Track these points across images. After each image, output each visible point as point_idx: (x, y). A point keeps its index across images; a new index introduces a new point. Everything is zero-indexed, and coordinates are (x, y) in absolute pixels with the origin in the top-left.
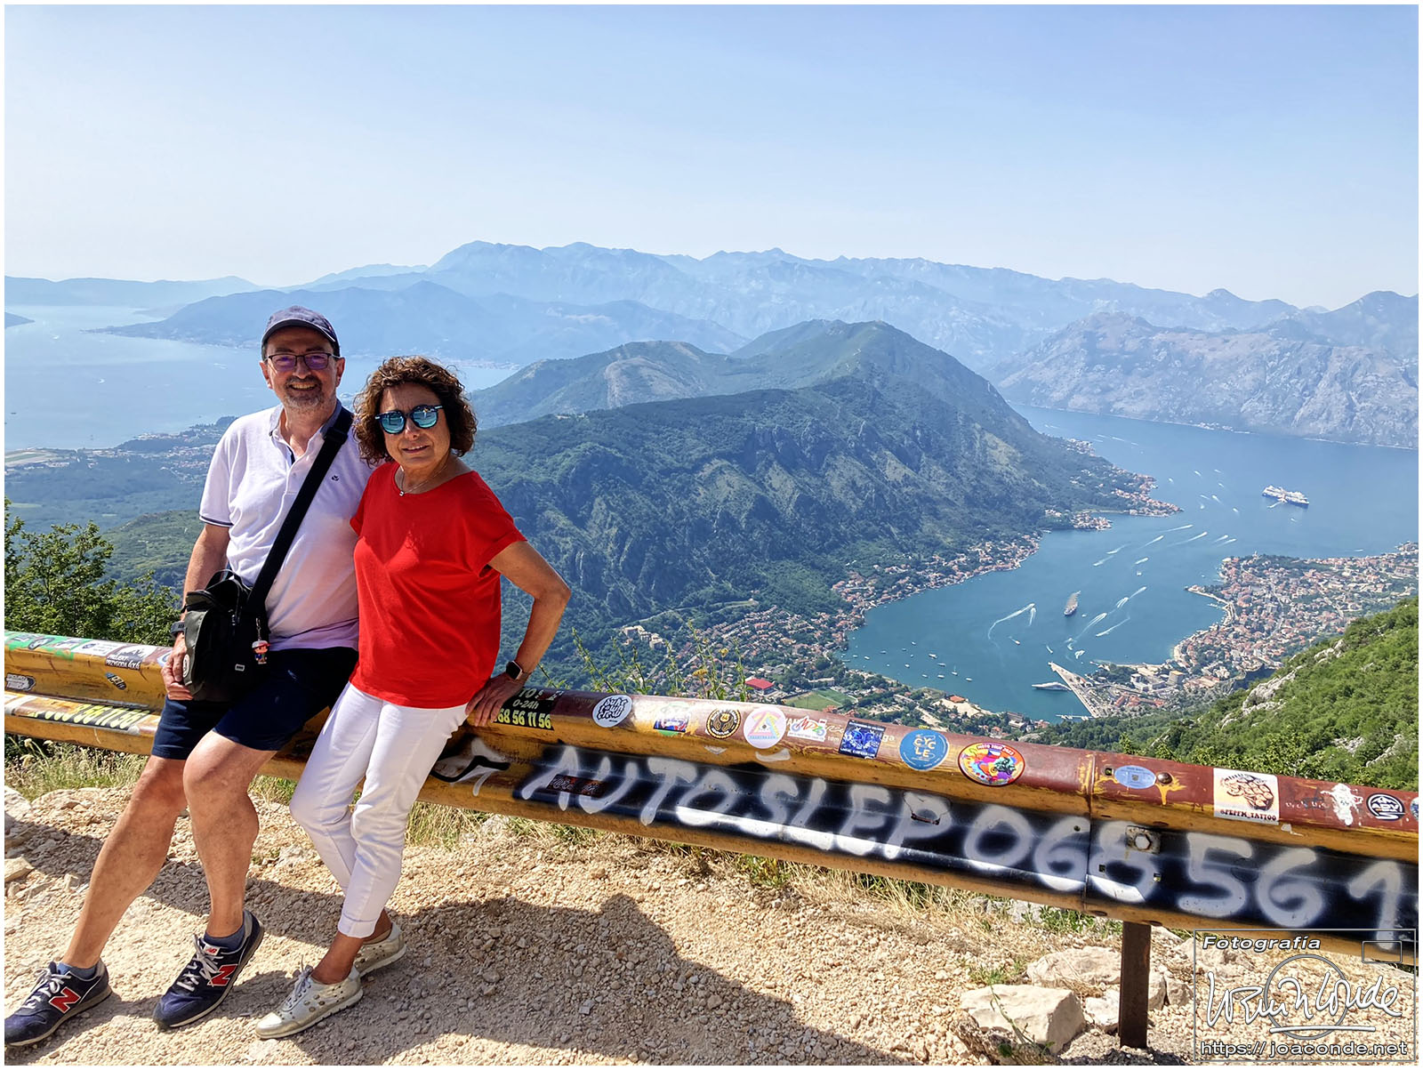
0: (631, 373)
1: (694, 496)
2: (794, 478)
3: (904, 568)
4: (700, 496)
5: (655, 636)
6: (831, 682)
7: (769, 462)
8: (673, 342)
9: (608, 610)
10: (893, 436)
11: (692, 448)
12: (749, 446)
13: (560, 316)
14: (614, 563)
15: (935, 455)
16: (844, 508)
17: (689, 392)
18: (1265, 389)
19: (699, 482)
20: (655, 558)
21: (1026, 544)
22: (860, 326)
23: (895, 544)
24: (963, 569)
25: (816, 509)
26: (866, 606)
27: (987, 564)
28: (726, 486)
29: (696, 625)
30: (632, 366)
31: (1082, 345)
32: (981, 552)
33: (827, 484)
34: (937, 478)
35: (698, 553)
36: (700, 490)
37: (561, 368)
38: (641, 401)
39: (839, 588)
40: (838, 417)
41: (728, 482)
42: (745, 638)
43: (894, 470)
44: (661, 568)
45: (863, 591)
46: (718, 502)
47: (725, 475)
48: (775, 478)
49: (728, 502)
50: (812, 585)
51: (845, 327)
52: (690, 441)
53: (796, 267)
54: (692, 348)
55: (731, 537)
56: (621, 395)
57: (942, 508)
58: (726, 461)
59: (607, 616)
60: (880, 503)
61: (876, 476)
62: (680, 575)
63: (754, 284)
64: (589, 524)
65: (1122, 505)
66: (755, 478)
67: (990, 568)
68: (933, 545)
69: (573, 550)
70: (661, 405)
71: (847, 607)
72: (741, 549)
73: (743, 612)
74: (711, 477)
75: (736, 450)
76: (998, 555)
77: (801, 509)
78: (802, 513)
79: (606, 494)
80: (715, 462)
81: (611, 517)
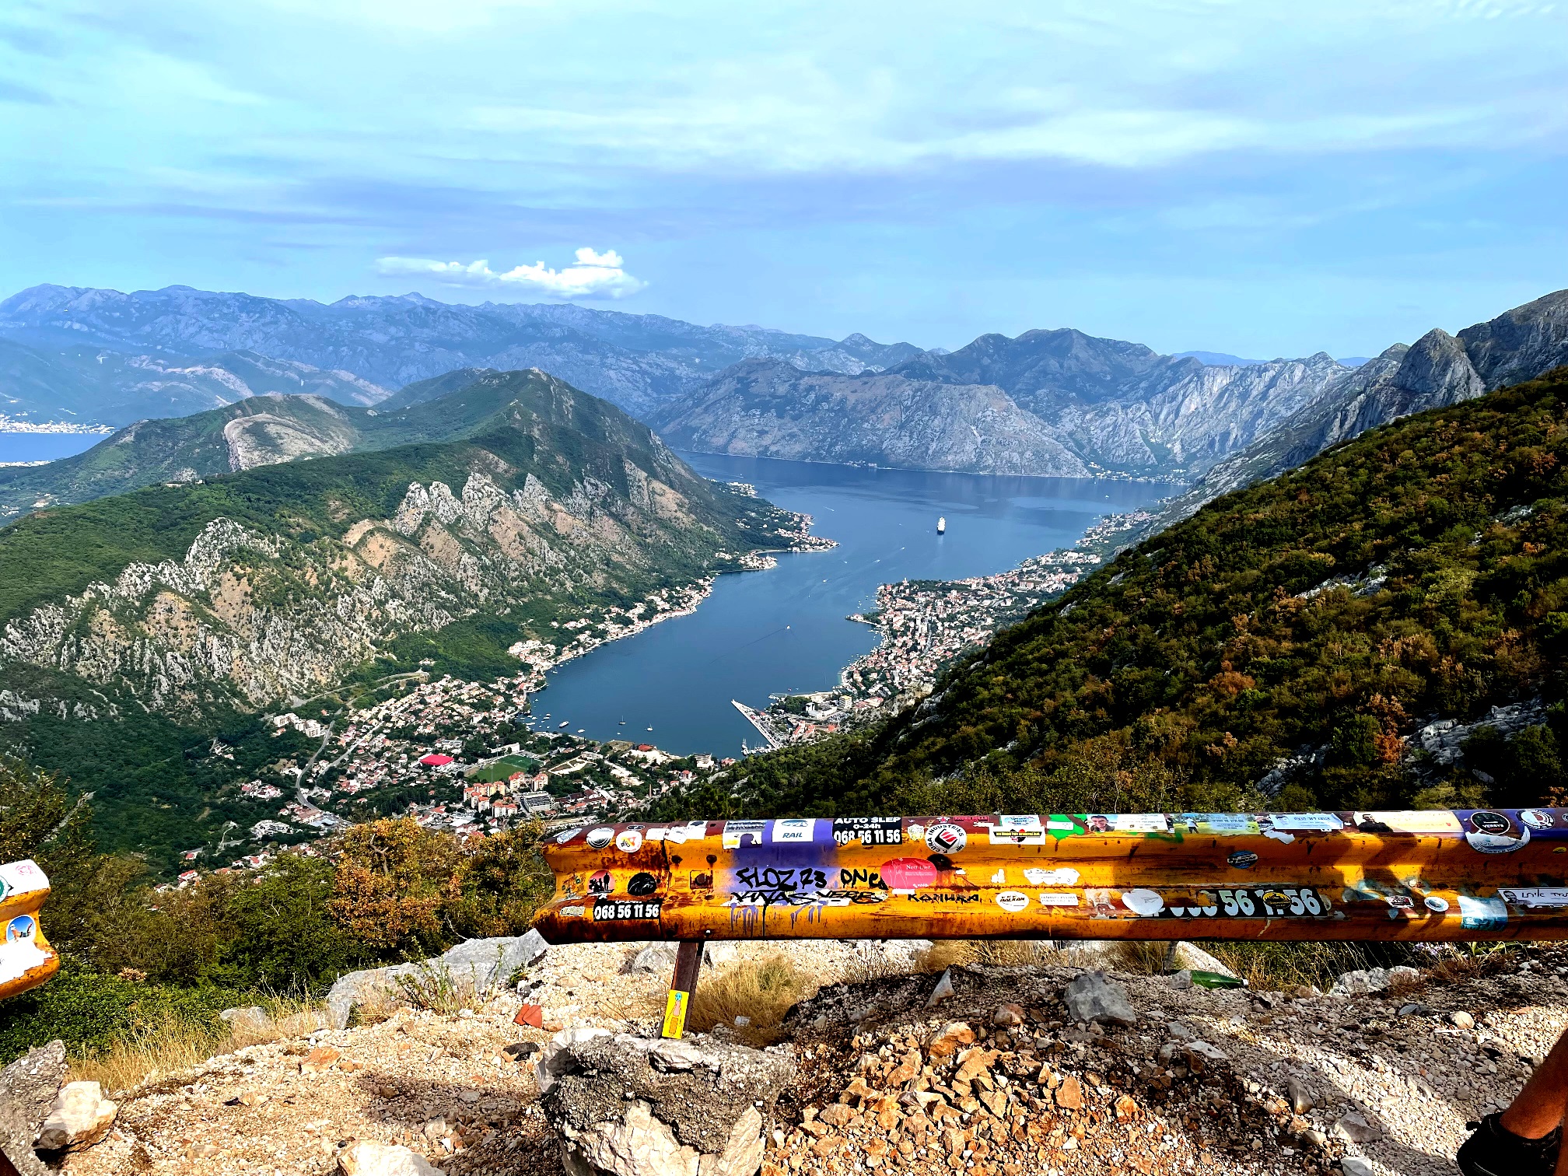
0: (257, 432)
1: (344, 564)
2: (457, 537)
3: (583, 622)
4: (351, 563)
5: (312, 723)
6: (515, 748)
7: (427, 521)
8: (303, 396)
9: (251, 699)
10: (560, 488)
11: (337, 511)
12: (404, 506)
13: (160, 369)
14: (254, 646)
15: (604, 505)
16: (514, 565)
17: (327, 449)
18: (902, 427)
19: (349, 549)
20: (304, 636)
21: (700, 588)
22: (515, 375)
23: (571, 598)
24: (641, 617)
25: (484, 568)
26: (547, 665)
27: (664, 611)
28: (381, 550)
29: (359, 706)
30: (256, 423)
31: (737, 391)
32: (657, 600)
33: (494, 540)
34: (608, 528)
35: (355, 626)
36: (350, 557)
37: (167, 429)
38: (271, 462)
39: (516, 649)
40: (499, 470)
41: (382, 546)
42: (416, 713)
43: (564, 523)
44: (312, 646)
45: (542, 650)
46: (373, 569)
47: (379, 538)
48: (437, 538)
49: (384, 568)
50: (487, 649)
51: (499, 376)
52: (334, 504)
53: (439, 312)
54: (327, 402)
55: (391, 605)
56: (245, 456)
57: (615, 558)
58: (378, 524)
59: (251, 706)
60: (552, 557)
61: (545, 529)
62: (335, 652)
63: (393, 330)
64: (218, 603)
65: (784, 543)
66: (414, 540)
67: (668, 615)
68: (610, 597)
69: (201, 635)
70: (296, 466)
71: (527, 668)
72: (404, 618)
73: (412, 685)
74: (362, 542)
75: (389, 510)
76: (675, 602)
77: (467, 570)
78: (470, 573)
79: (237, 569)
80: (366, 525)
81: (246, 594)
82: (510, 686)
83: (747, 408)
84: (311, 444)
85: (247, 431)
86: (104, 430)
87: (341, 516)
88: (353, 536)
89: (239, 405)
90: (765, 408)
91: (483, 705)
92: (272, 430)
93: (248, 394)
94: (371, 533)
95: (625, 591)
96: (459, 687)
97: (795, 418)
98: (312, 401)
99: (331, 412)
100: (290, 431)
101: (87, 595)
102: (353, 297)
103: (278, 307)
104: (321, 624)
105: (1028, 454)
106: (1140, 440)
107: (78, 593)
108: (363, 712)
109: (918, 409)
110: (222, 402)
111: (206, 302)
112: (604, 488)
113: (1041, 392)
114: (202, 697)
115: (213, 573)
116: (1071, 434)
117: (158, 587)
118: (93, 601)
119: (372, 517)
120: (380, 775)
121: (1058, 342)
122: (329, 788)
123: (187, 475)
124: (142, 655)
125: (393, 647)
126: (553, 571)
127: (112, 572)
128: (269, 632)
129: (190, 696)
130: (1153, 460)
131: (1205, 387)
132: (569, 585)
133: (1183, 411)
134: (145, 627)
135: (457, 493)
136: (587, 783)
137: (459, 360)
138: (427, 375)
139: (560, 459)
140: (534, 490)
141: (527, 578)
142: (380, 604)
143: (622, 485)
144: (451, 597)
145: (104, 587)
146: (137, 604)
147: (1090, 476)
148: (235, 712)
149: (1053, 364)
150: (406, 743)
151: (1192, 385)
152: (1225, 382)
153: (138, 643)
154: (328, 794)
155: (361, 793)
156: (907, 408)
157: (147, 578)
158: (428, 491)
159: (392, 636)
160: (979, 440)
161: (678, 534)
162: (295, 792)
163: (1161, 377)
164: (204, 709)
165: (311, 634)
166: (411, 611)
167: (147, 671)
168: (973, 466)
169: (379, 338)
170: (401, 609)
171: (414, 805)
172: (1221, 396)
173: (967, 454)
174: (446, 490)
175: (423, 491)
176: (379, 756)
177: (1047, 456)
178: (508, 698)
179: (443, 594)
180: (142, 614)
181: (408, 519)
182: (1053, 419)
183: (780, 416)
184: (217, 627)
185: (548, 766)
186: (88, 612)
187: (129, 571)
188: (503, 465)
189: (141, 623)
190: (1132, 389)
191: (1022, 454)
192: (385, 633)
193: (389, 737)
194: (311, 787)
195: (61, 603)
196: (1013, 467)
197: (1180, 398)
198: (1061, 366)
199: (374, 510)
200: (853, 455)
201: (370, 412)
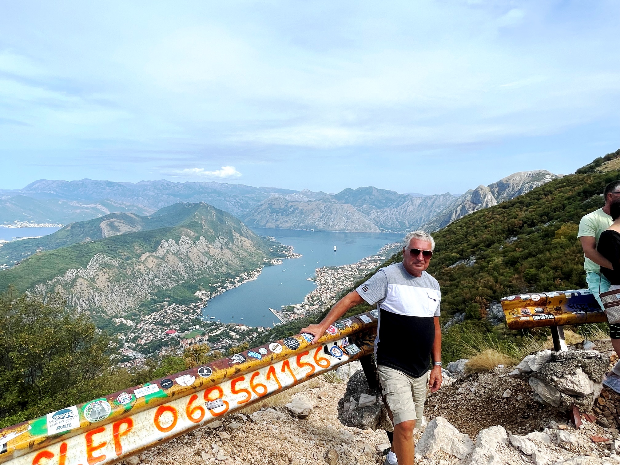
0: (111, 225)
1: (140, 267)
2: (177, 257)
3: (219, 284)
4: (142, 267)
5: (129, 321)
6: (197, 327)
7: (167, 252)
8: (127, 213)
9: (109, 313)
10: (211, 240)
11: (137, 250)
12: (160, 248)
13: (80, 205)
14: (109, 296)
15: (226, 245)
16: (196, 266)
17: (134, 230)
18: (321, 218)
19: (141, 262)
20: (126, 291)
21: (258, 272)
22: (196, 204)
23: (215, 276)
24: (238, 282)
25: (186, 267)
26: (207, 299)
27: (246, 279)
28: (152, 262)
29: (145, 315)
30: (111, 222)
31: (268, 207)
32: (244, 276)
33: (189, 258)
34: (227, 253)
35: (143, 288)
36: (142, 265)
37: (81, 225)
38: (116, 235)
39: (197, 294)
40: (191, 235)
41: (152, 261)
42: (164, 316)
43: (213, 251)
44: (129, 295)
45: (206, 294)
46: (149, 268)
47: (151, 258)
48: (171, 258)
49: (153, 268)
50: (188, 294)
51: (191, 205)
52: (136, 248)
53: (171, 185)
54: (135, 214)
55: (156, 280)
56: (107, 233)
57: (230, 262)
58: (151, 254)
59: (108, 316)
60: (209, 263)
61: (206, 254)
62: (137, 296)
63: (156, 191)
64: (98, 282)
65: (285, 256)
66: (163, 258)
67: (247, 280)
68: (228, 275)
69: (92, 292)
70: (124, 235)
71: (201, 300)
72: (160, 284)
73: (163, 307)
74: (146, 259)
75: (155, 250)
76: (249, 276)
77: (181, 268)
78: (182, 269)
79: (104, 270)
80: (147, 254)
81: (107, 278)
82: (195, 306)
83: (272, 213)
84: (129, 228)
85: (108, 224)
86: (61, 226)
87: (139, 252)
88: (143, 258)
89: (105, 216)
90: (277, 212)
91: (186, 313)
92: (116, 224)
93: (108, 213)
94: (149, 257)
95: (233, 273)
96: (178, 307)
97: (287, 216)
98: (130, 215)
99: (136, 217)
100: (122, 224)
101: (54, 280)
102: (143, 181)
103: (119, 185)
104: (132, 287)
105: (361, 225)
106: (395, 220)
107: (51, 280)
108: (146, 316)
109: (326, 212)
110: (100, 216)
111: (95, 184)
112: (225, 240)
113: (364, 206)
114: (92, 313)
115: (96, 271)
116: (374, 219)
117: (78, 277)
118: (56, 282)
119: (149, 251)
120: (152, 338)
121: (368, 191)
122: (134, 343)
123: (88, 239)
124: (72, 300)
125: (156, 295)
126: (209, 267)
127: (62, 272)
128: (115, 290)
129: (88, 313)
130: (399, 227)
131: (414, 204)
132: (214, 272)
133: (408, 211)
134: (73, 290)
135: (177, 243)
136: (221, 338)
137: (178, 200)
138: (167, 205)
139: (211, 231)
140: (203, 241)
141: (200, 270)
142: (152, 280)
143: (231, 238)
144: (175, 277)
145: (60, 278)
146: (71, 283)
147: (381, 232)
148: (103, 318)
149: (367, 197)
150: (160, 327)
151: (410, 203)
152: (420, 202)
153: (70, 296)
154: (134, 345)
155: (146, 344)
156: (323, 212)
157: (74, 274)
158: (168, 242)
159: (156, 291)
160: (346, 221)
161: (250, 254)
162: (123, 344)
163: (400, 201)
164: (93, 317)
165: (129, 291)
166: (162, 282)
167: (74, 305)
168: (345, 229)
169: (152, 194)
170: (159, 281)
171: (163, 348)
172: (419, 206)
173: (342, 225)
174: (174, 242)
175: (166, 243)
176: (151, 331)
177: (367, 226)
178: (195, 310)
179: (173, 276)
180: (72, 286)
181: (161, 252)
182: (368, 214)
183: (282, 215)
184: (97, 290)
185: (208, 333)
186: (54, 286)
187: (68, 272)
188: (192, 233)
189: (72, 289)
190: (392, 205)
191: (359, 225)
192: (153, 290)
193: (155, 325)
194: (128, 342)
195: (45, 283)
196: (357, 229)
197: (406, 207)
198: (370, 198)
199: (150, 249)
200: (306, 227)
201: (149, 218)
